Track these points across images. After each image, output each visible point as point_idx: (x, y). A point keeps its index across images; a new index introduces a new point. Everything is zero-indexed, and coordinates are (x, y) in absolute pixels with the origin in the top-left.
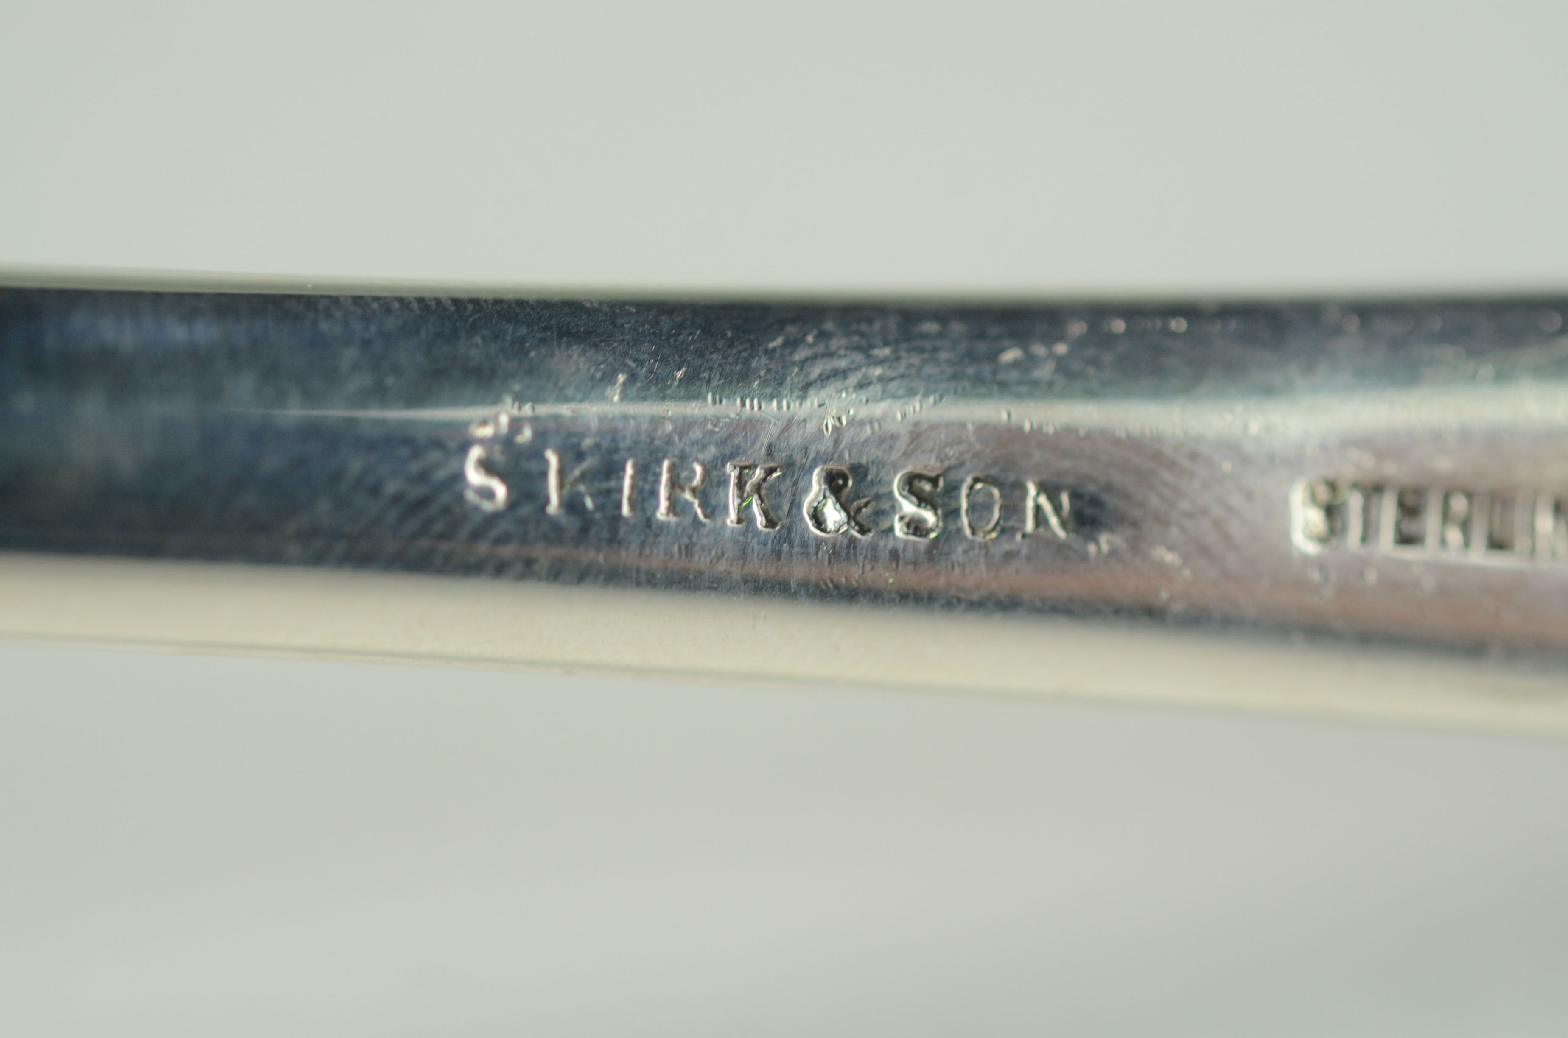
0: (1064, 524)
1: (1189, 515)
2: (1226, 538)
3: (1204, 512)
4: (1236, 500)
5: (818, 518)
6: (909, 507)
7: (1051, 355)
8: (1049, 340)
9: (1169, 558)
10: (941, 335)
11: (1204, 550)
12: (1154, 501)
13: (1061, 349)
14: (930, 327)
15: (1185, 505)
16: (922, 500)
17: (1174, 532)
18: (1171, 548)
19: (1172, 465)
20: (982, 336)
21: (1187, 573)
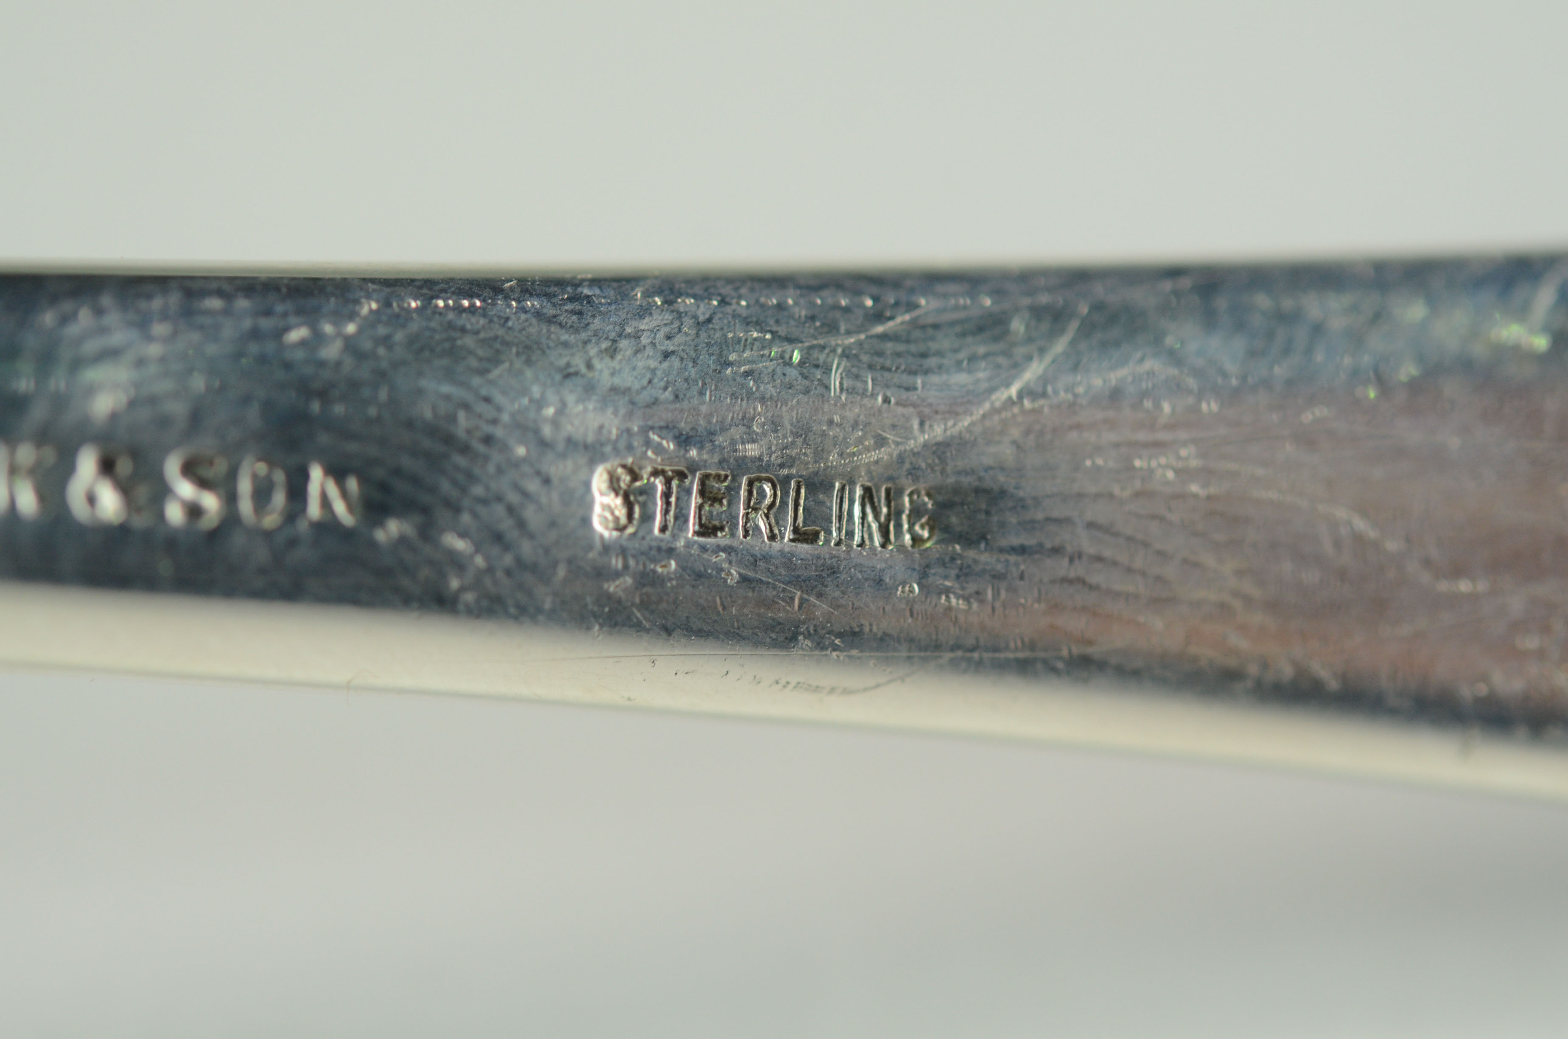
0: (350, 508)
1: (484, 502)
2: (521, 524)
3: (499, 499)
4: (533, 486)
5: (91, 499)
6: (186, 489)
7: (339, 334)
8: (340, 317)
9: (460, 545)
10: (227, 312)
11: (498, 538)
12: (446, 486)
13: (351, 328)
14: (215, 303)
15: (478, 490)
16: (203, 483)
17: (466, 518)
18: (462, 535)
19: (465, 449)
20: (268, 313)
21: (479, 561)
